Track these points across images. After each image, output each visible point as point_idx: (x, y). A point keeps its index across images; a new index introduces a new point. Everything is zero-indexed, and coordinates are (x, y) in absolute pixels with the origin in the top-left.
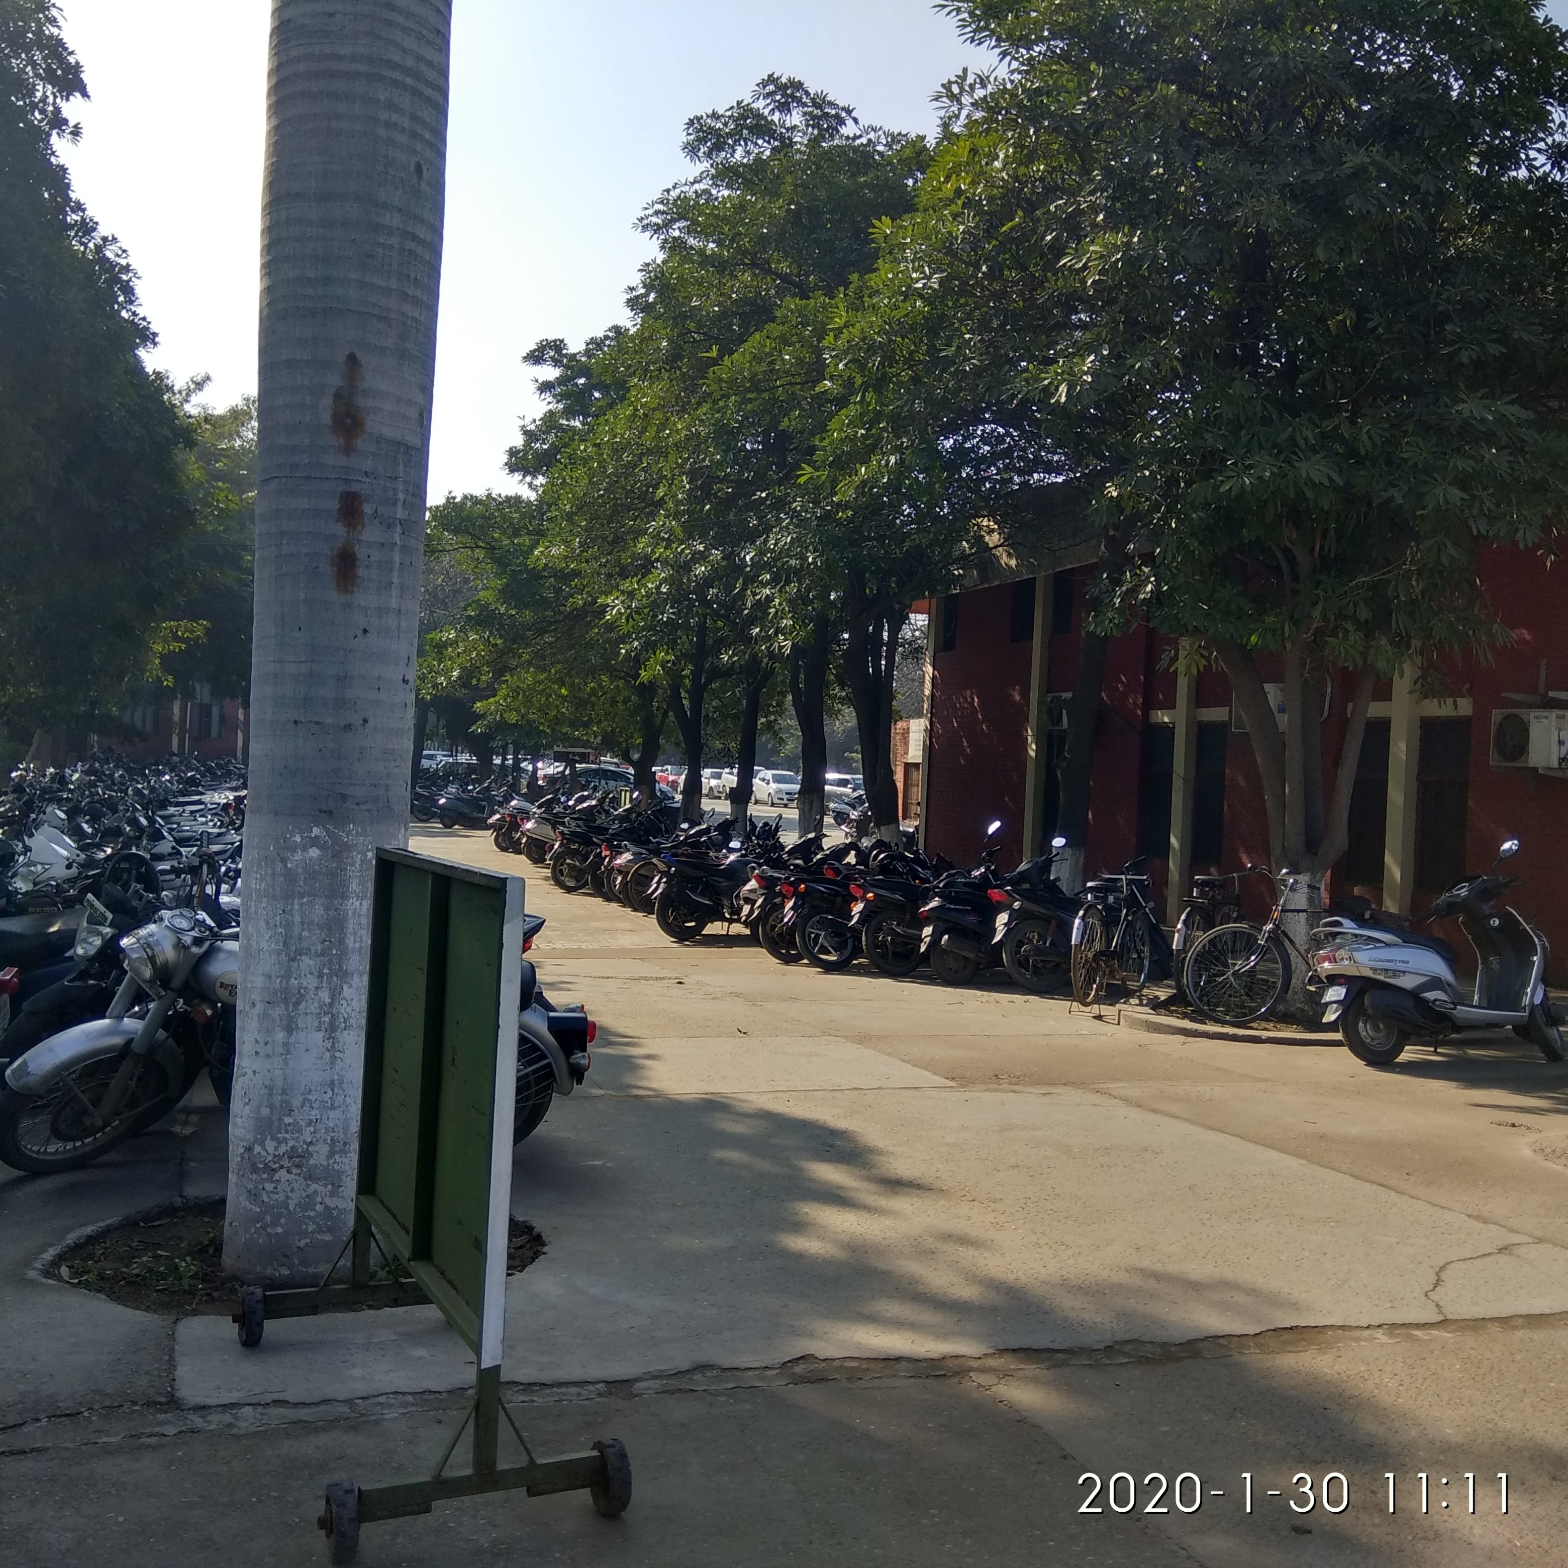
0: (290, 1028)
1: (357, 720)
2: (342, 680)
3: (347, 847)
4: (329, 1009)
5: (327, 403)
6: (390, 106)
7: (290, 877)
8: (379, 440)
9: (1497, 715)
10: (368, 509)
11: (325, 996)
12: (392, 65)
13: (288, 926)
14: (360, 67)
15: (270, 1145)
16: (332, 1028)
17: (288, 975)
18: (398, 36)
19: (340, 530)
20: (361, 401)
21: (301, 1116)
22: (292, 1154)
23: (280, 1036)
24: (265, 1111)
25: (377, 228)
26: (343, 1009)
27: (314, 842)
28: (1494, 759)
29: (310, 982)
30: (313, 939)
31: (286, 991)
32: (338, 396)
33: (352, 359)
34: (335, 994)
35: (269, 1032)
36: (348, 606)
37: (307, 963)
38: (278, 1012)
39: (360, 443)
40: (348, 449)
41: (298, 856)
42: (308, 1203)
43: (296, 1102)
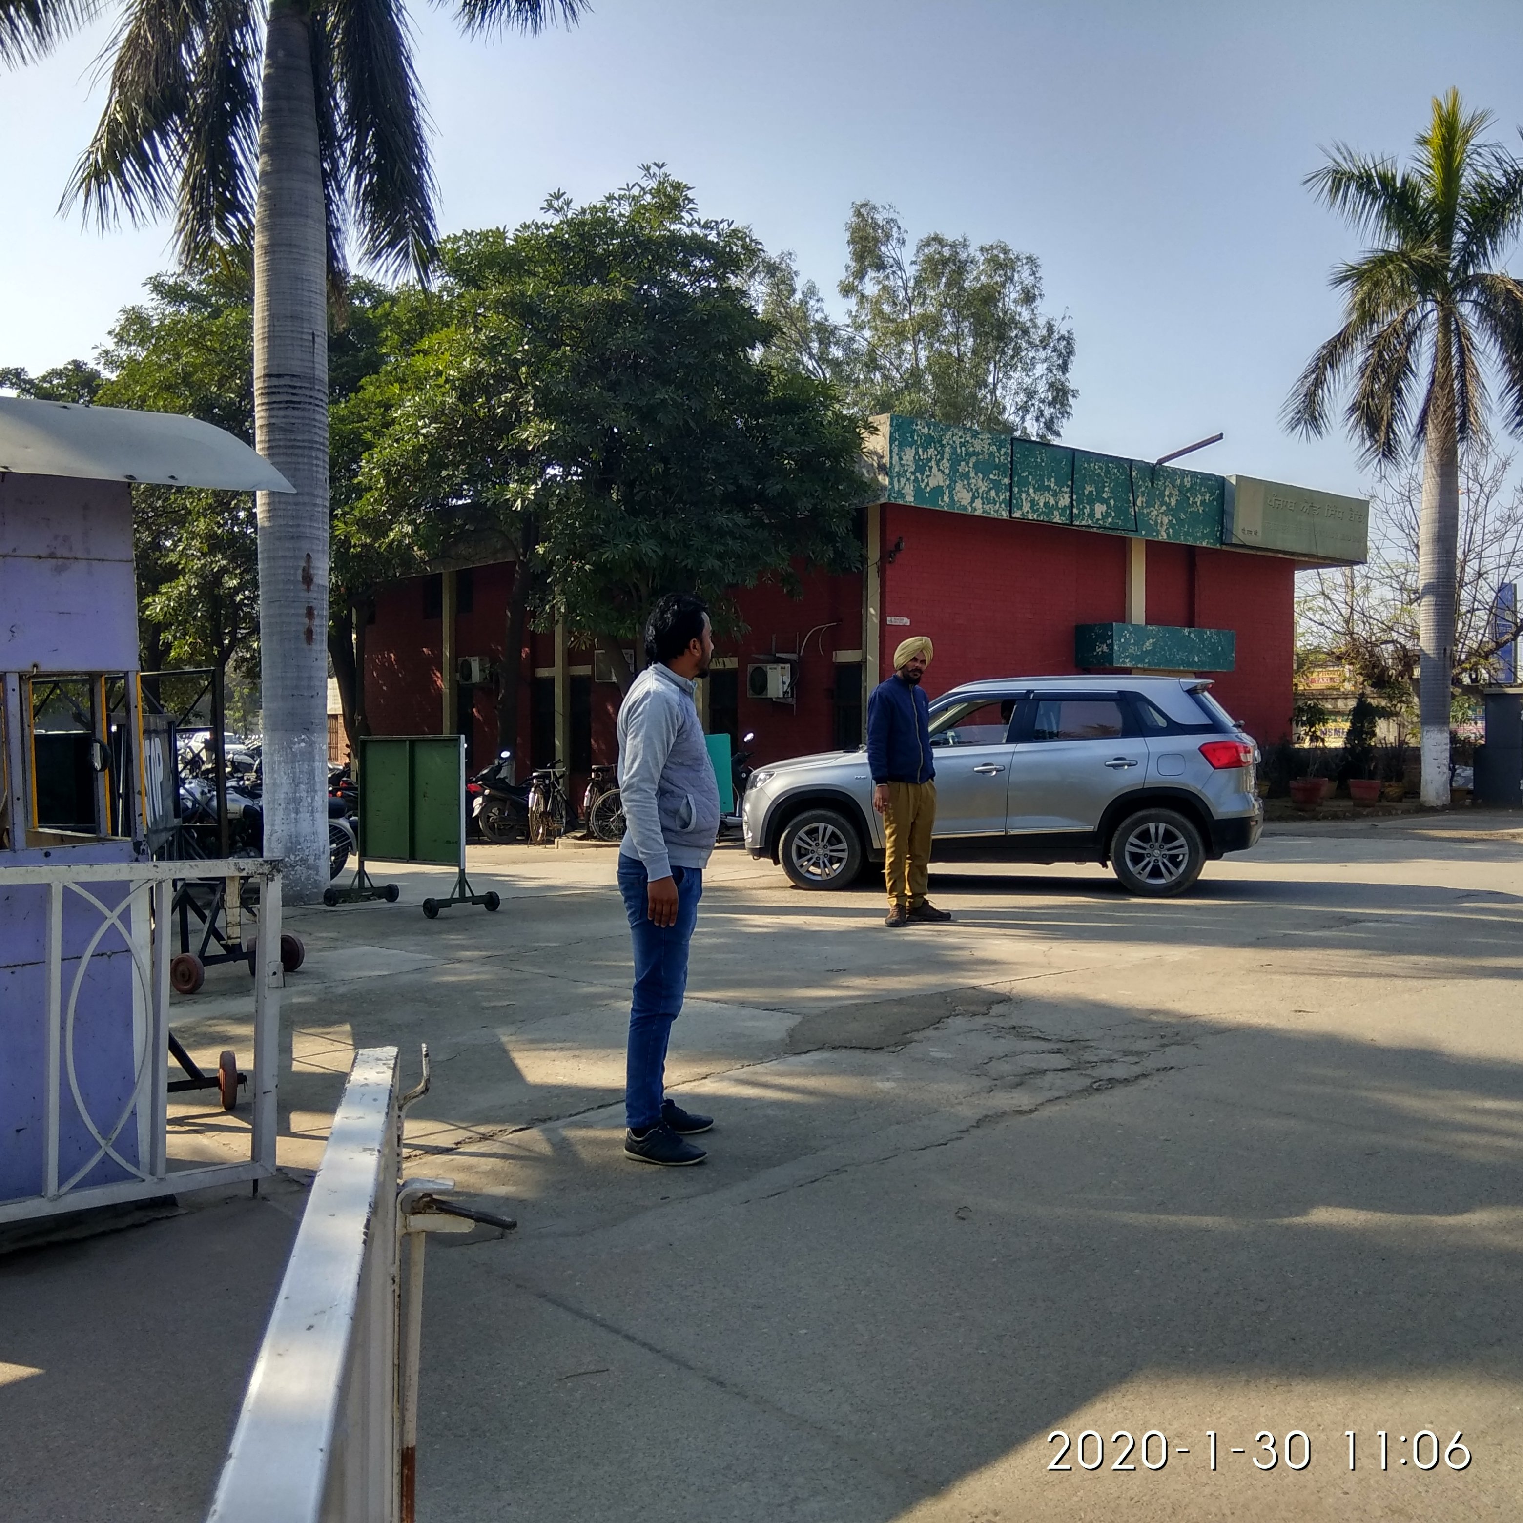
0: (297, 812)
1: (315, 693)
2: (310, 678)
3: (314, 742)
4: (311, 804)
5: (300, 572)
6: (317, 458)
7: (294, 755)
8: (319, 586)
9: (750, 668)
10: (316, 612)
11: (309, 800)
12: (316, 442)
13: (294, 773)
14: (306, 444)
15: (292, 857)
16: (312, 812)
17: (295, 792)
18: (318, 431)
19: (307, 621)
20: (312, 571)
21: (304, 845)
22: (301, 860)
23: (293, 815)
24: (289, 845)
25: (315, 505)
26: (315, 804)
27: (303, 741)
28: (750, 694)
29: (304, 794)
30: (304, 778)
31: (294, 798)
32: (304, 570)
33: (308, 555)
34: (313, 798)
35: (289, 815)
36: (310, 650)
37: (302, 787)
38: (292, 806)
39: (312, 587)
40: (308, 590)
41: (297, 746)
42: (308, 878)
43: (302, 840)
